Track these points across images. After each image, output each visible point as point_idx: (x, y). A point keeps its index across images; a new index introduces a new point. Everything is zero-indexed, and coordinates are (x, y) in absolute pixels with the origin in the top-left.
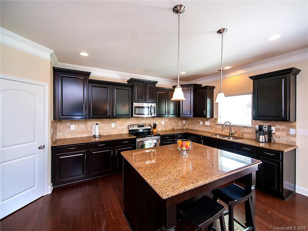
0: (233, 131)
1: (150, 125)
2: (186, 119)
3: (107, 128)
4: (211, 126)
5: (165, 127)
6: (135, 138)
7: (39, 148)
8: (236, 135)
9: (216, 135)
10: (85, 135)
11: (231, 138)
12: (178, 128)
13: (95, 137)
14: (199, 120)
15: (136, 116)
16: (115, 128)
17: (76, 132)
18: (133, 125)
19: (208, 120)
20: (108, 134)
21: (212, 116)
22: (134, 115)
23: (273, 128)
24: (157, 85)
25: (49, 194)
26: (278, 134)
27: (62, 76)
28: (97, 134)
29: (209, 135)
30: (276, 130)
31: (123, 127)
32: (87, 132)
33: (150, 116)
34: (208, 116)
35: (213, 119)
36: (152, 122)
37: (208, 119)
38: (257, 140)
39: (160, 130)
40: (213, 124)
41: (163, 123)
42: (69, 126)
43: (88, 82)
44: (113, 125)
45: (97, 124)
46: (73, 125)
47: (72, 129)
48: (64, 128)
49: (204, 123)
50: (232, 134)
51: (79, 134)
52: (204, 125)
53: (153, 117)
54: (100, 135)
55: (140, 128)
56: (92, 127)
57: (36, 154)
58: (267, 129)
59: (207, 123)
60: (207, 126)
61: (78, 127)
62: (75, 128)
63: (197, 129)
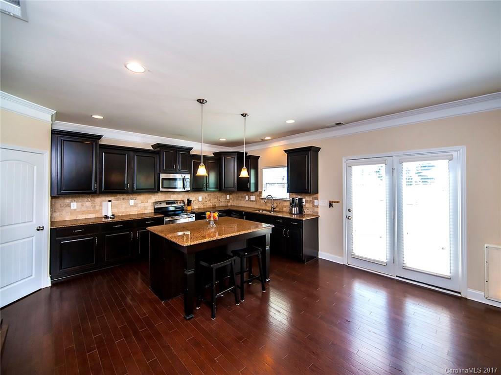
0: (275, 205)
1: (183, 202)
2: (230, 193)
3: (124, 206)
4: (255, 201)
5: (204, 203)
6: (163, 217)
7: (38, 230)
8: (277, 209)
9: (259, 210)
10: (93, 216)
11: (272, 212)
12: (221, 205)
13: (106, 217)
14: (245, 195)
15: (164, 190)
16: (135, 206)
17: (79, 212)
18: (160, 202)
19: (254, 194)
20: (124, 214)
21: (257, 189)
22: (161, 189)
23: (304, 200)
24: (192, 152)
25: (48, 286)
26: (307, 205)
27: (63, 140)
28: (110, 214)
29: (251, 211)
30: (307, 202)
31: (146, 204)
32: (96, 212)
33: (182, 190)
34: (252, 189)
35: (258, 193)
36: (185, 197)
37: (253, 192)
38: (291, 213)
39: (197, 207)
40: (258, 198)
41: (200, 199)
42: (68, 205)
43: (98, 147)
44: (132, 202)
45: (109, 201)
46: (74, 203)
47: (72, 208)
48: (61, 207)
49: (249, 198)
50: (274, 208)
51: (83, 214)
52: (249, 200)
53: (187, 191)
54: (114, 215)
55: (170, 205)
56: (101, 205)
57: (33, 236)
58: (298, 201)
59: (253, 198)
60: (253, 201)
61: (82, 205)
62: (77, 207)
63: (242, 206)
